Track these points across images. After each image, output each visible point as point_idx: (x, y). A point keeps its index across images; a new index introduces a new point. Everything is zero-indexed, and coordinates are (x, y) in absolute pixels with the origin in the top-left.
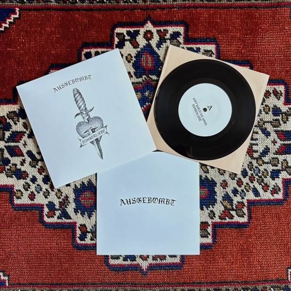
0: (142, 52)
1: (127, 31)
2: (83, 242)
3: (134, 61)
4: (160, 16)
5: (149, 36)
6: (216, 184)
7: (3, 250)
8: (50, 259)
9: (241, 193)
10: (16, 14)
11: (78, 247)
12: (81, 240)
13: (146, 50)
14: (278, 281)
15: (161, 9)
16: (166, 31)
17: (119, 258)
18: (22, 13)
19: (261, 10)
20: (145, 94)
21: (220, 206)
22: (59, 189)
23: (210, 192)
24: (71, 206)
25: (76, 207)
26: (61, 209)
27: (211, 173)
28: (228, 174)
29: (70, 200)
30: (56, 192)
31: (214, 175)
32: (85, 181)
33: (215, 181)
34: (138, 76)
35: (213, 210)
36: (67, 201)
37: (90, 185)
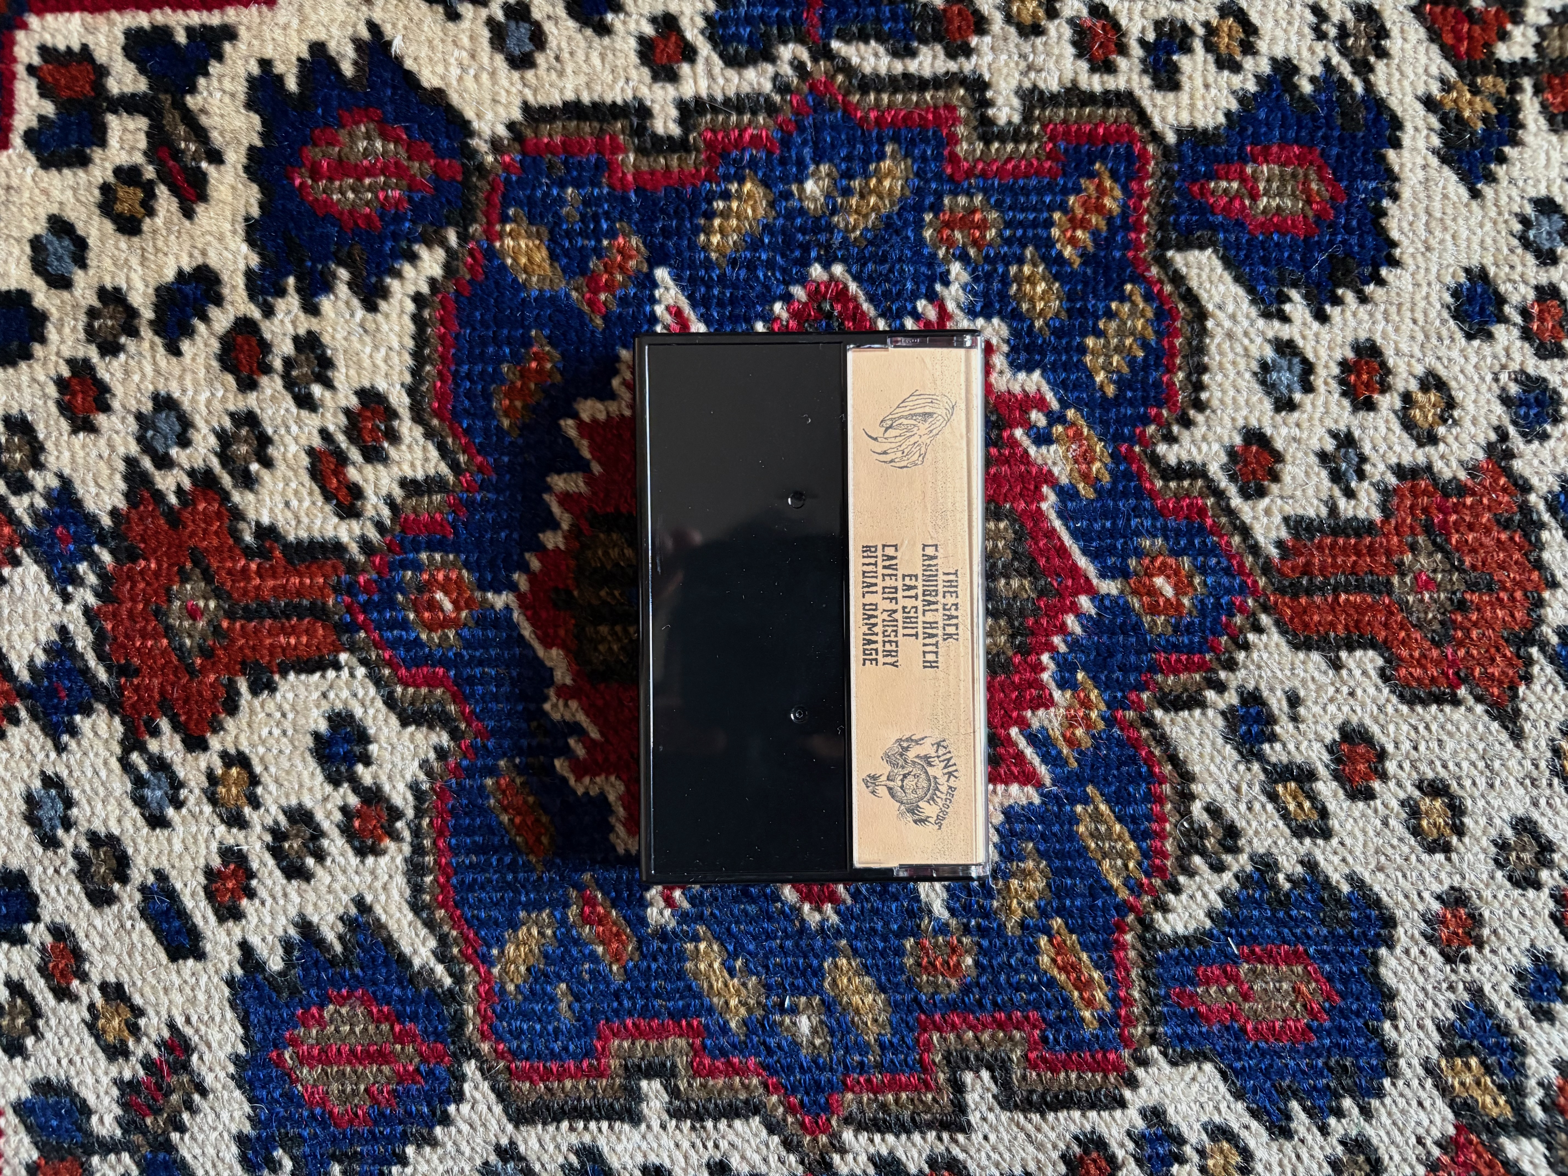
6: (1390, 922)
20: (802, 190)
21: (1420, 1104)
22: (112, 979)
23: (1339, 986)
24: (218, 1116)
25: (254, 1127)
26: (137, 1138)
27: (1351, 834)
28: (1484, 842)
29: (204, 1071)
30: (91, 1007)
31: (1371, 850)
32: (325, 910)
33: (1378, 901)
34: (743, 50)
35: (1369, 1131)
36: (185, 1079)
37: (360, 945)
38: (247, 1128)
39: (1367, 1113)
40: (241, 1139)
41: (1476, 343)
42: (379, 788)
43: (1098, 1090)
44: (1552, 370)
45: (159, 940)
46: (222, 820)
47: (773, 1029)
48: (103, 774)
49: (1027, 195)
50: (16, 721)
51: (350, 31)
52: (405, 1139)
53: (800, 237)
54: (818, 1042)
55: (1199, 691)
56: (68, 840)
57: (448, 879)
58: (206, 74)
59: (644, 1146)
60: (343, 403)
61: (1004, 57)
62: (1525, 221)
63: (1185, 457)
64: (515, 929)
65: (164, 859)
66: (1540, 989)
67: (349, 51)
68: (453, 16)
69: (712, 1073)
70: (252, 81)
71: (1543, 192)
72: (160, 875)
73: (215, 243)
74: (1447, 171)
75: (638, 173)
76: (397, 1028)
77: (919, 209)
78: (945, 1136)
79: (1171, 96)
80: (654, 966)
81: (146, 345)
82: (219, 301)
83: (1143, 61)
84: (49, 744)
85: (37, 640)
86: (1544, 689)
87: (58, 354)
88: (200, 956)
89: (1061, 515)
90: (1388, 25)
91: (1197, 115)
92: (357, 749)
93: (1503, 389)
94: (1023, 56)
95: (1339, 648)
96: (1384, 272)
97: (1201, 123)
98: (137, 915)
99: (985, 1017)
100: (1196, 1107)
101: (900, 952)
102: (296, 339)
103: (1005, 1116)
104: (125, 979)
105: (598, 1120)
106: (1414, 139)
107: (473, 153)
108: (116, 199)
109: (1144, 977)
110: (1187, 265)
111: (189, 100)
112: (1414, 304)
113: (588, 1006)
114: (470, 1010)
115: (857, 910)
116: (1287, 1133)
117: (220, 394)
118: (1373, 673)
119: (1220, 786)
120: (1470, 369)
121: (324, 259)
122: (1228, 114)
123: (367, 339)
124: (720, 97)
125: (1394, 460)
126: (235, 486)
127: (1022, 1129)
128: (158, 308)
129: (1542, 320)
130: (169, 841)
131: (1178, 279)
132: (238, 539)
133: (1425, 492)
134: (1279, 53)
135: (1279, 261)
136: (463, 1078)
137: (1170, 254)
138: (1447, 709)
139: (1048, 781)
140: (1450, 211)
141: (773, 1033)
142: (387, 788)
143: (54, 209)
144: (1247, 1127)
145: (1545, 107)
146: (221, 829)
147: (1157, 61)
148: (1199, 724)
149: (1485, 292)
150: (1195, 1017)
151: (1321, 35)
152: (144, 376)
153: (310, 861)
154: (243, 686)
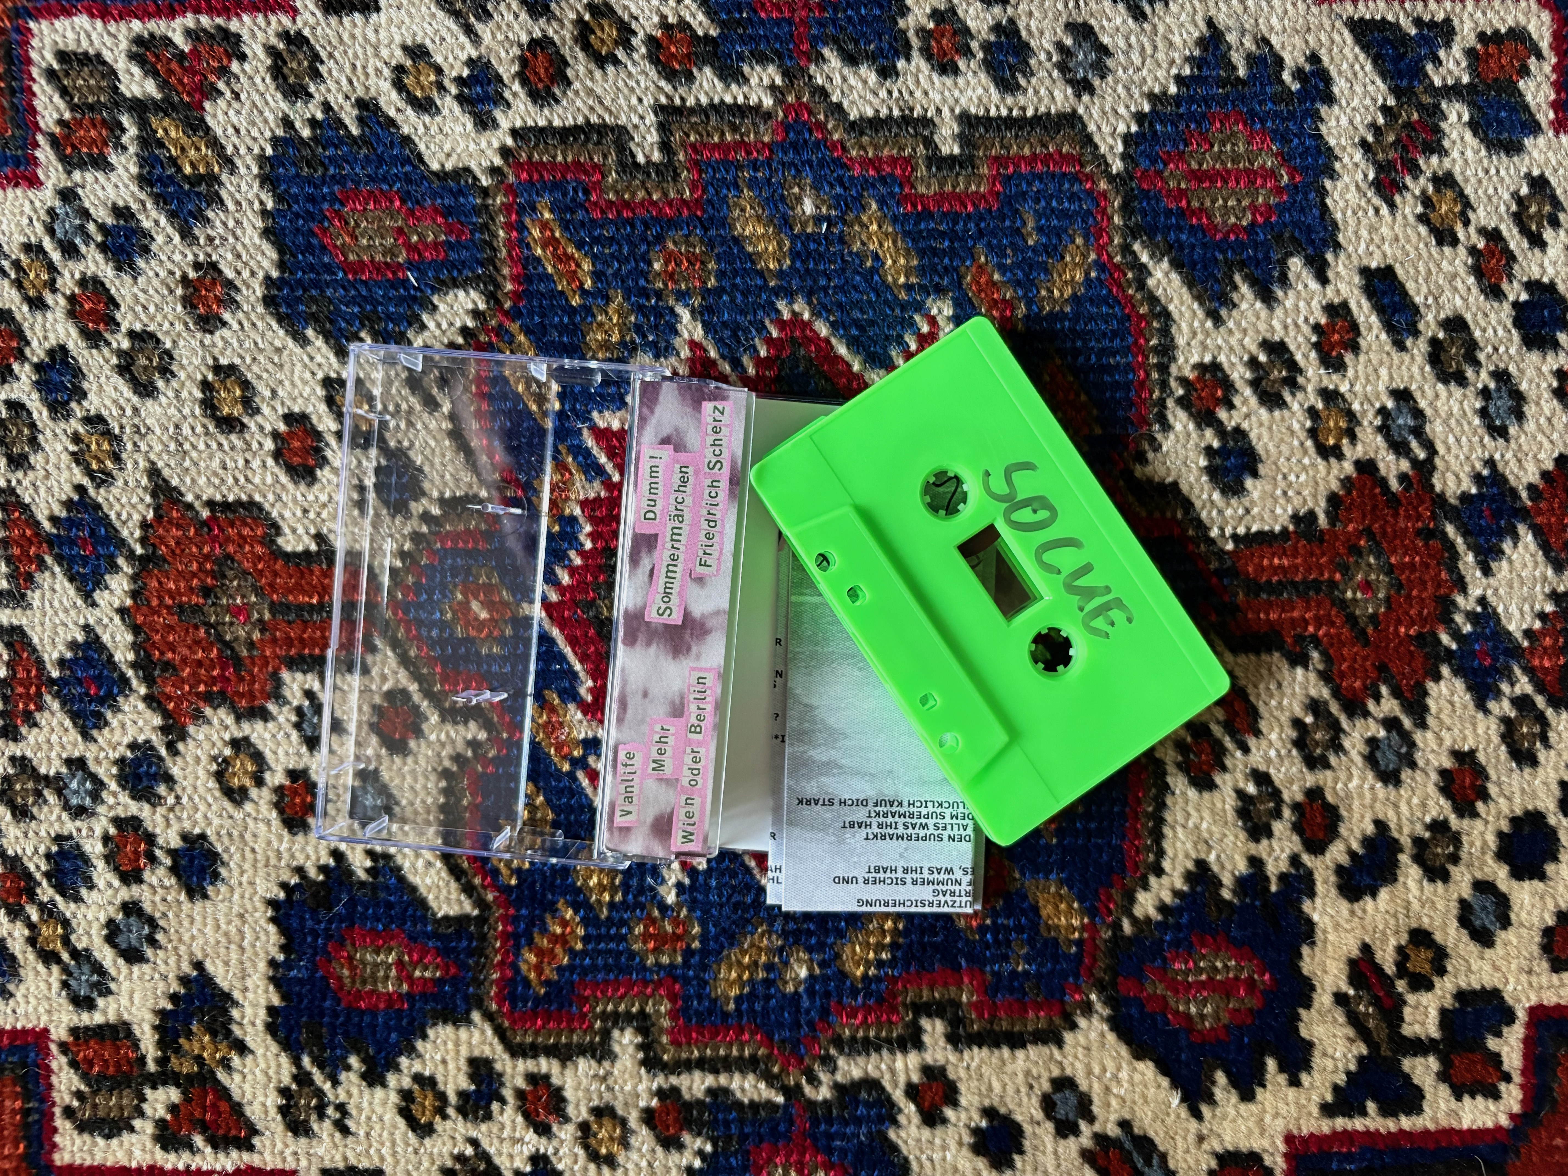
6: (269, 301)
9: (82, 230)
20: (810, 969)
21: (237, 131)
22: (1447, 250)
23: (315, 241)
24: (1351, 122)
25: (1318, 111)
26: (1427, 100)
27: (306, 383)
28: (182, 375)
29: (1363, 164)
30: (1467, 223)
31: (287, 367)
32: (1250, 313)
33: (280, 321)
34: (864, 1095)
35: (284, 106)
36: (1380, 156)
37: (1217, 280)
38: (1324, 110)
39: (287, 123)
40: (1330, 99)
41: (197, 831)
42: (1199, 426)
43: (537, 145)
44: (126, 806)
45: (1402, 286)
46: (1342, 396)
47: (837, 202)
48: (1451, 440)
49: (606, 965)
50: (1531, 487)
51: (1218, 1112)
52: (1177, 100)
53: (812, 927)
54: (796, 190)
55: (445, 515)
56: (1484, 378)
57: (1136, 342)
58: (1348, 1073)
59: (957, 93)
60: (1227, 777)
61: (628, 1088)
62: (153, 942)
63: (461, 728)
64: (1074, 296)
65: (1396, 362)
66: (127, 238)
67: (1219, 1094)
68: (1125, 1125)
69: (893, 161)
70: (1307, 1067)
71: (136, 969)
72: (1401, 346)
73: (1342, 922)
74: (224, 985)
75: (959, 984)
76: (1184, 203)
77: (704, 952)
78: (677, 101)
79: (476, 1053)
80: (946, 261)
81: (1406, 830)
82: (1340, 870)
83: (502, 1084)
84: (1500, 466)
85: (1510, 562)
86: (130, 515)
87: (1487, 822)
88: (1365, 271)
89: (575, 675)
90: (279, 1117)
91: (452, 1036)
92: (1218, 461)
93: (171, 789)
94: (610, 1089)
95: (318, 553)
96: (282, 895)
97: (449, 1029)
98: (1422, 309)
99: (641, 213)
100: (446, 129)
101: (721, 275)
102: (1270, 835)
103: (623, 120)
104: (1434, 250)
105: (999, 117)
106: (256, 1015)
107: (1108, 1002)
108: (1432, 962)
109: (495, 250)
110: (460, 903)
111: (1364, 1051)
112: (254, 866)
113: (1007, 223)
114: (1116, 219)
115: (760, 313)
116: (361, 104)
117: (1340, 785)
118: (287, 530)
119: (426, 427)
120: (202, 808)
121: (1243, 907)
122: (425, 1037)
123: (1206, 835)
124: (885, 1053)
125: (271, 725)
126: (1326, 703)
127: (607, 109)
128: (1395, 864)
129: (136, 853)
130: (1391, 378)
131: (468, 889)
132: (1325, 654)
133: (242, 695)
134: (379, 1092)
135: (377, 905)
136: (1124, 157)
137: (476, 912)
138: (218, 498)
139: (585, 432)
140: (222, 951)
141: (837, 197)
142: (1191, 426)
143: (1488, 953)
144: (399, 110)
145: (135, 1044)
146: (1344, 388)
147: (490, 1084)
148: (445, 484)
149: (189, 877)
150: (447, 212)
151: (341, 1108)
152: (1409, 803)
153: (1262, 358)
154: (1322, 520)
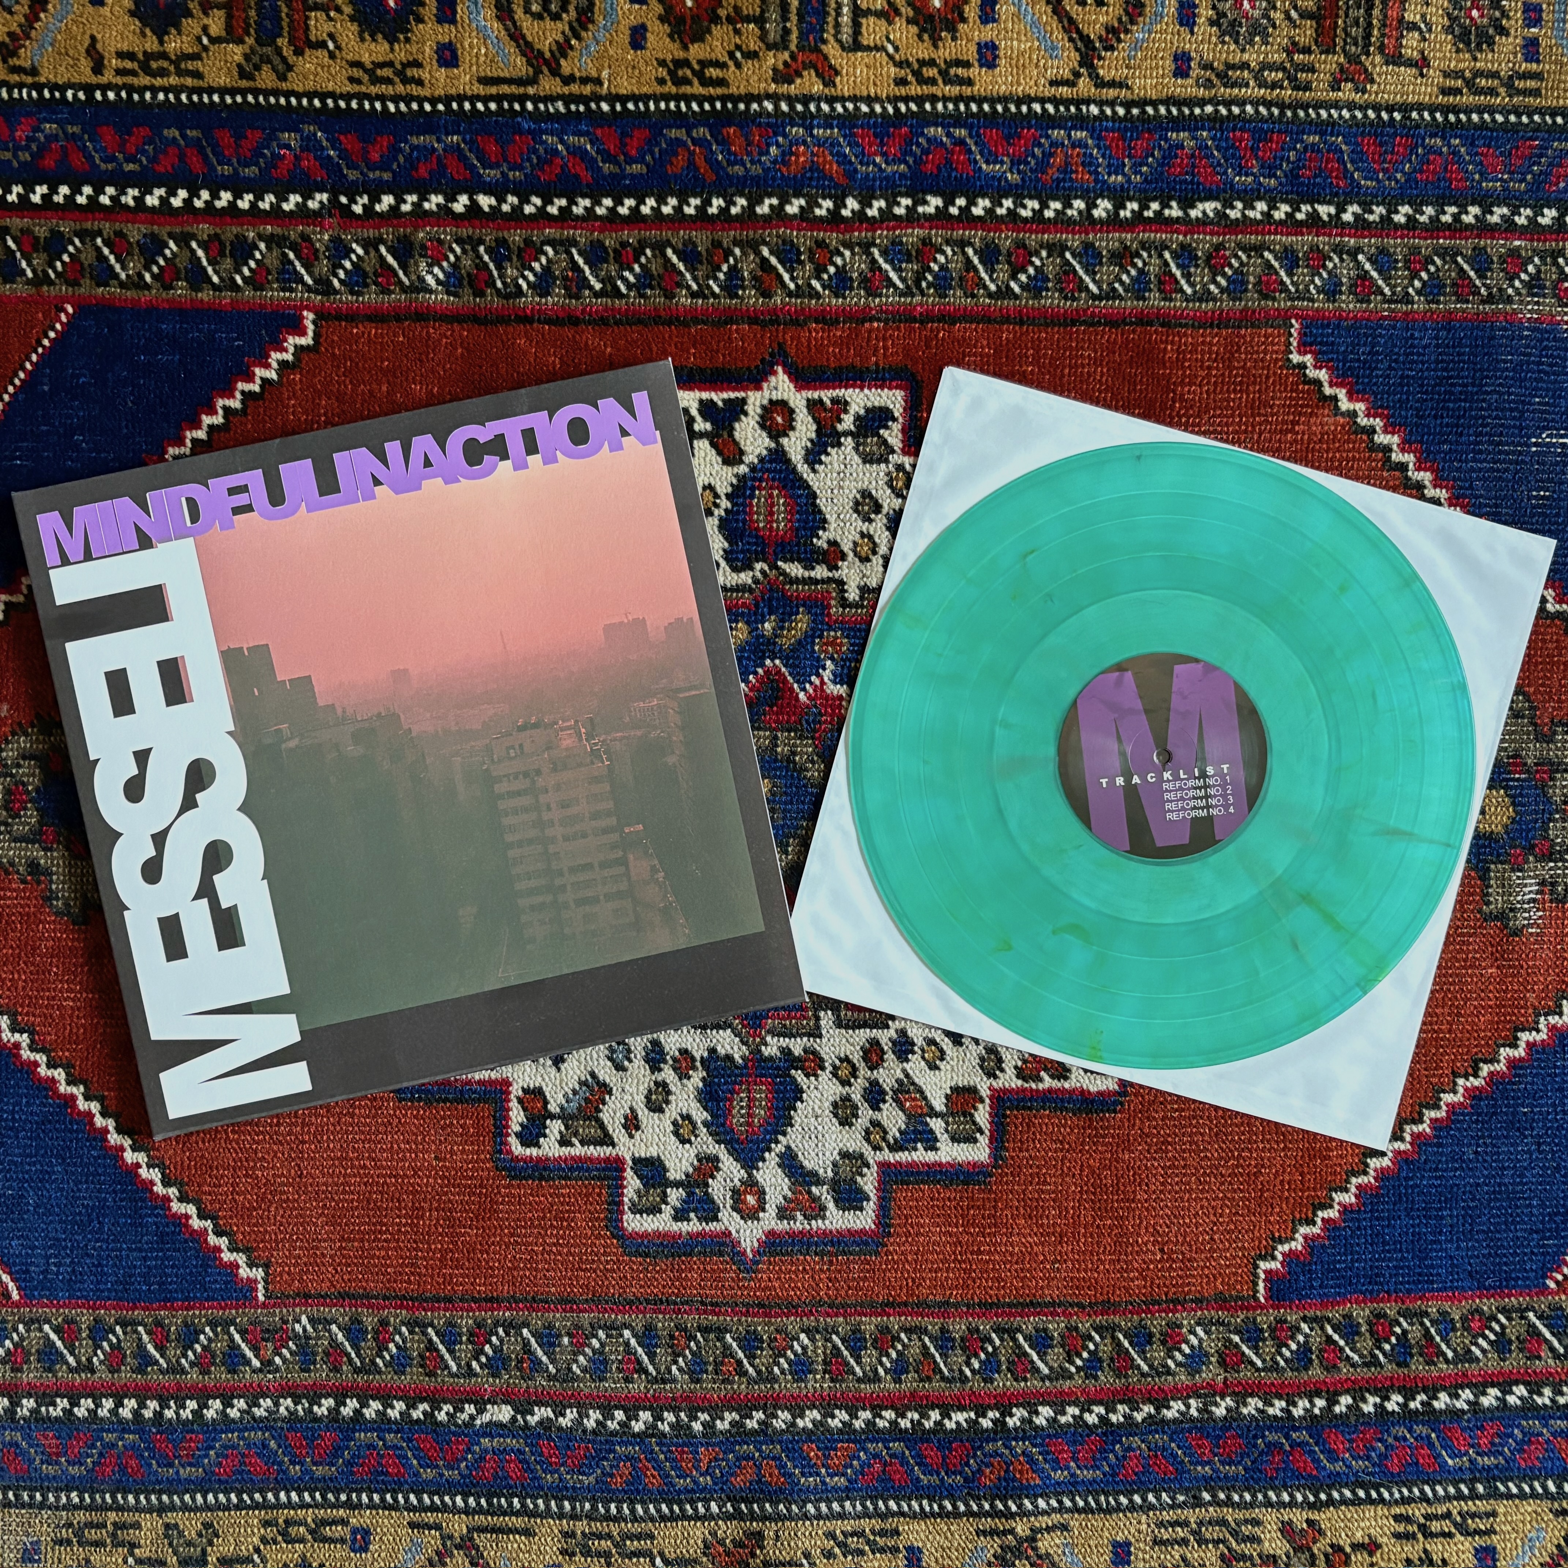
0: (754, 479)
1: (701, 401)
2: (534, 1152)
3: (726, 510)
4: (820, 348)
5: (779, 420)
7: (246, 1176)
8: (413, 1209)
10: (303, 333)
11: (514, 1169)
12: (525, 1144)
13: (768, 471)
14: (1222, 1302)
15: (824, 321)
16: (841, 405)
17: (660, 1211)
18: (324, 331)
19: (1185, 335)
20: (763, 627)
34: (740, 564)
53: (762, 647)
59: (680, 1040)
61: (852, 571)
77: (813, 637)
78: (811, 1040)
94: (861, 571)
103: (837, 1031)
124: (729, 584)
127: (844, 1036)
